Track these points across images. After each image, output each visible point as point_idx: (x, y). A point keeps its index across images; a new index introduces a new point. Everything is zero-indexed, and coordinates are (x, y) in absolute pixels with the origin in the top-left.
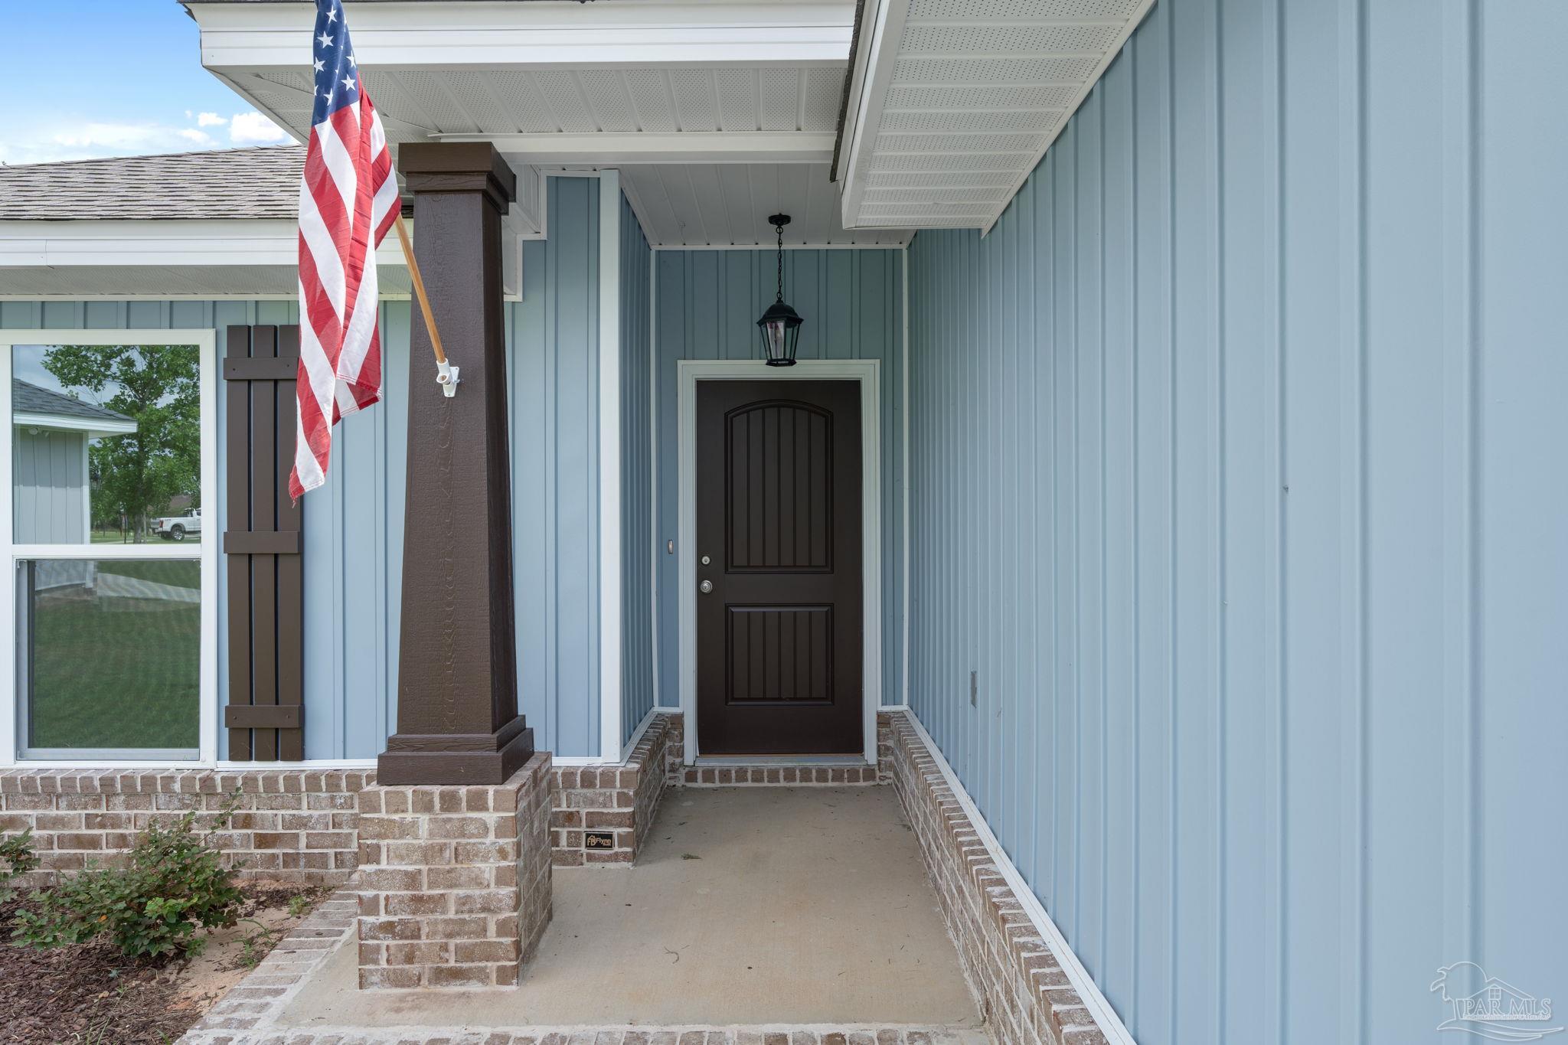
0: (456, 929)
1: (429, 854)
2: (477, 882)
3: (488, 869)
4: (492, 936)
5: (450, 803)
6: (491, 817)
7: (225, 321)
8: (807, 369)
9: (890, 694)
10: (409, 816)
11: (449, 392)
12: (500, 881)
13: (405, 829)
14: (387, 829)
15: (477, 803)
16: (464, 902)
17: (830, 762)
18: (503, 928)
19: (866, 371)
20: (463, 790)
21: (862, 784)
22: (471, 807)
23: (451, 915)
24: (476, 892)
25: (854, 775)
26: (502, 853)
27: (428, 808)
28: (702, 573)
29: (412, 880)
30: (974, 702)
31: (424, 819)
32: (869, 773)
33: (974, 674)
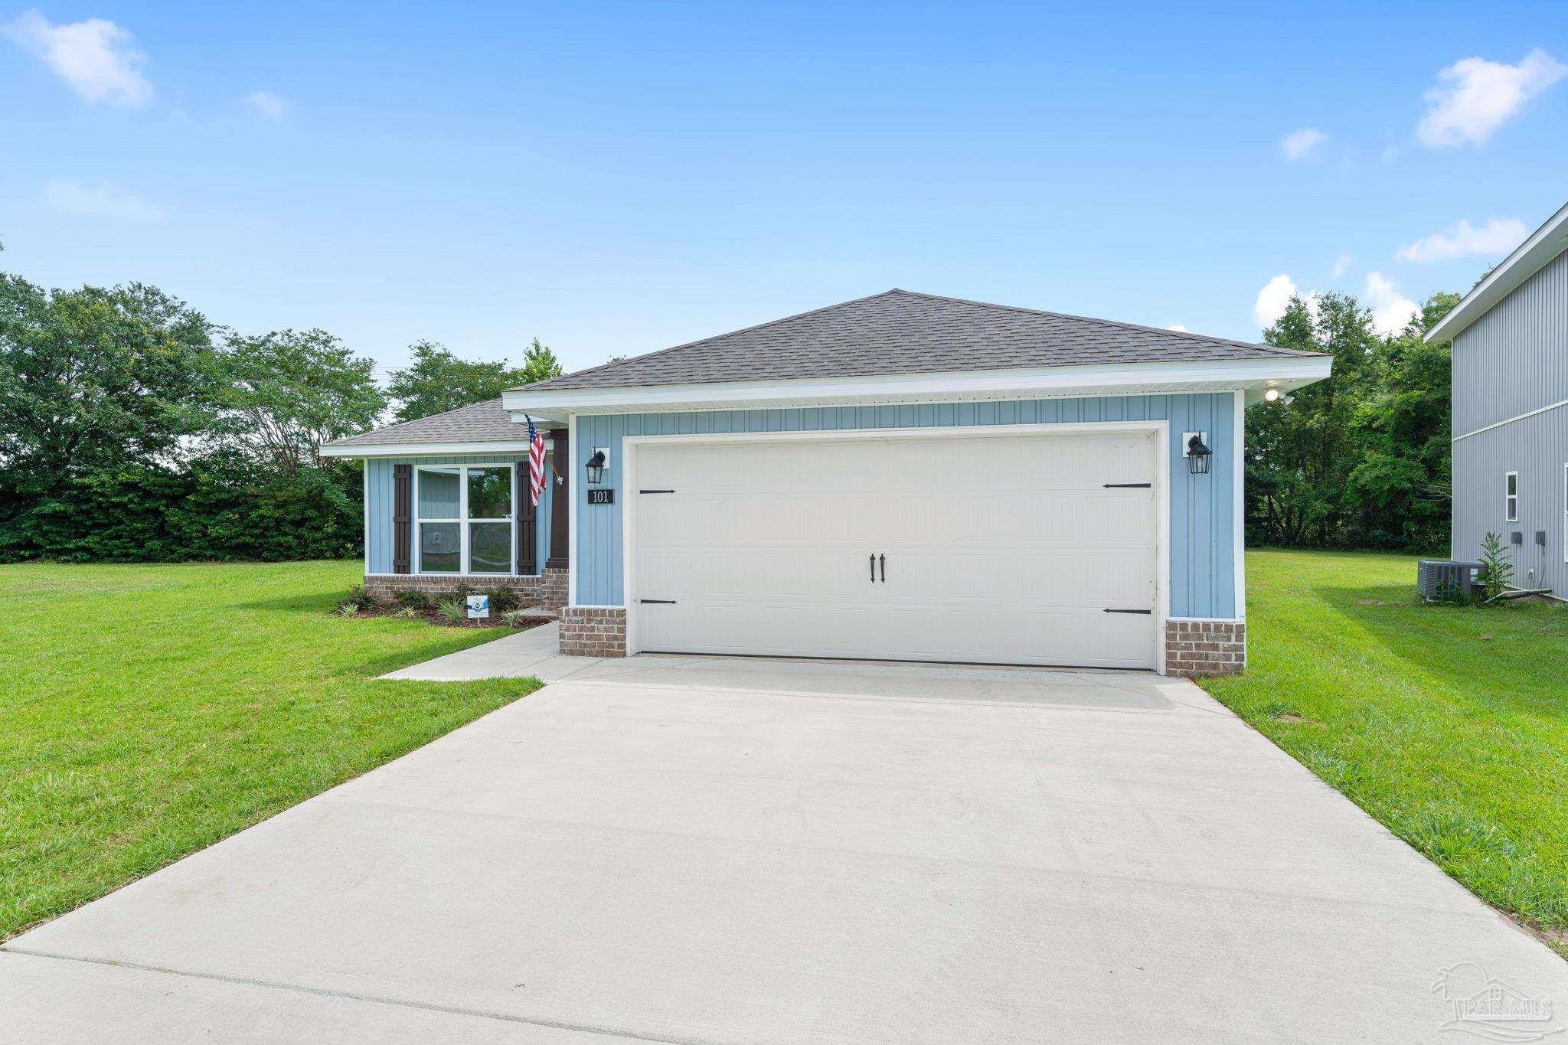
7: (516, 460)
14: (549, 577)
22: (564, 573)
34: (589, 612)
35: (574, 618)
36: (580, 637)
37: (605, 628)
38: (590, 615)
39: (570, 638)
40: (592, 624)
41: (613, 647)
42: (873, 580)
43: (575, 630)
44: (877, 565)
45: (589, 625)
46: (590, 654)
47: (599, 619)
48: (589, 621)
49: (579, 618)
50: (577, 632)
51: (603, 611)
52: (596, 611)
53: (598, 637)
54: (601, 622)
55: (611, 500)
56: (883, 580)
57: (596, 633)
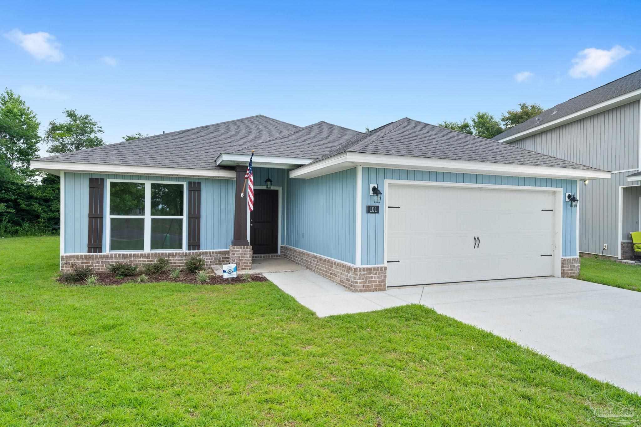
0: (244, 263)
1: (241, 254)
2: (247, 257)
3: (248, 256)
4: (249, 264)
5: (244, 248)
6: (249, 249)
7: (188, 181)
8: (273, 188)
9: (283, 243)
10: (239, 249)
11: (242, 197)
12: (250, 257)
13: (238, 251)
14: (236, 251)
15: (247, 248)
16: (245, 260)
17: (273, 255)
18: (250, 263)
19: (280, 189)
20: (245, 246)
21: (278, 258)
23: (244, 261)
24: (247, 259)
25: (277, 256)
26: (250, 254)
27: (241, 248)
28: (251, 222)
29: (239, 257)
30: (303, 237)
31: (241, 250)
32: (280, 256)
33: (303, 234)
34: (371, 269)
35: (363, 273)
36: (365, 282)
37: (378, 276)
38: (370, 270)
39: (360, 283)
40: (372, 275)
41: (381, 286)
42: (475, 247)
43: (363, 279)
44: (477, 240)
45: (370, 276)
46: (370, 291)
47: (375, 272)
48: (370, 273)
49: (365, 273)
50: (364, 280)
51: (378, 268)
52: (374, 268)
53: (374, 282)
54: (376, 274)
55: (378, 212)
56: (478, 247)
57: (373, 279)
